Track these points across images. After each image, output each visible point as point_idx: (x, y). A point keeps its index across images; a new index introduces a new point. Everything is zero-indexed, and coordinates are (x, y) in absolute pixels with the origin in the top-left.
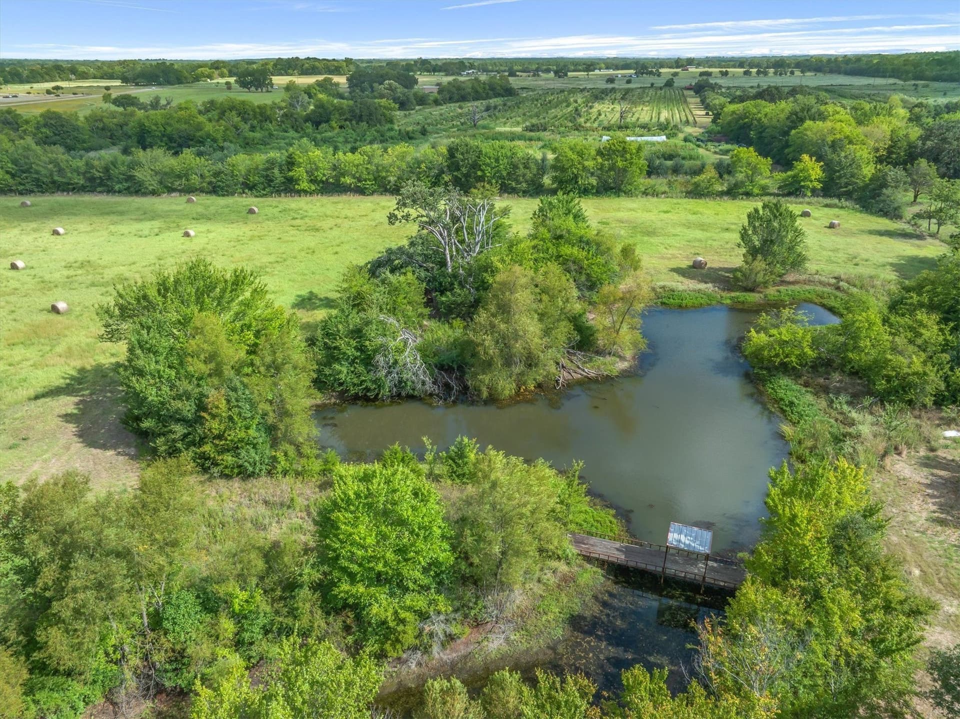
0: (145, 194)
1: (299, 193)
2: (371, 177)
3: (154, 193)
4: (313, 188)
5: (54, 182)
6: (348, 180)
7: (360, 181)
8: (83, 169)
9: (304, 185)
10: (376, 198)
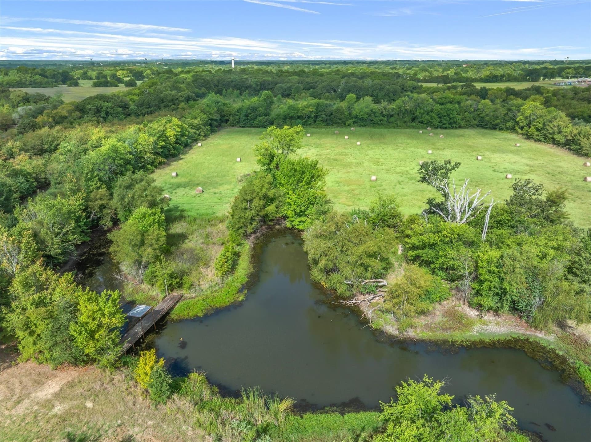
8: (567, 134)
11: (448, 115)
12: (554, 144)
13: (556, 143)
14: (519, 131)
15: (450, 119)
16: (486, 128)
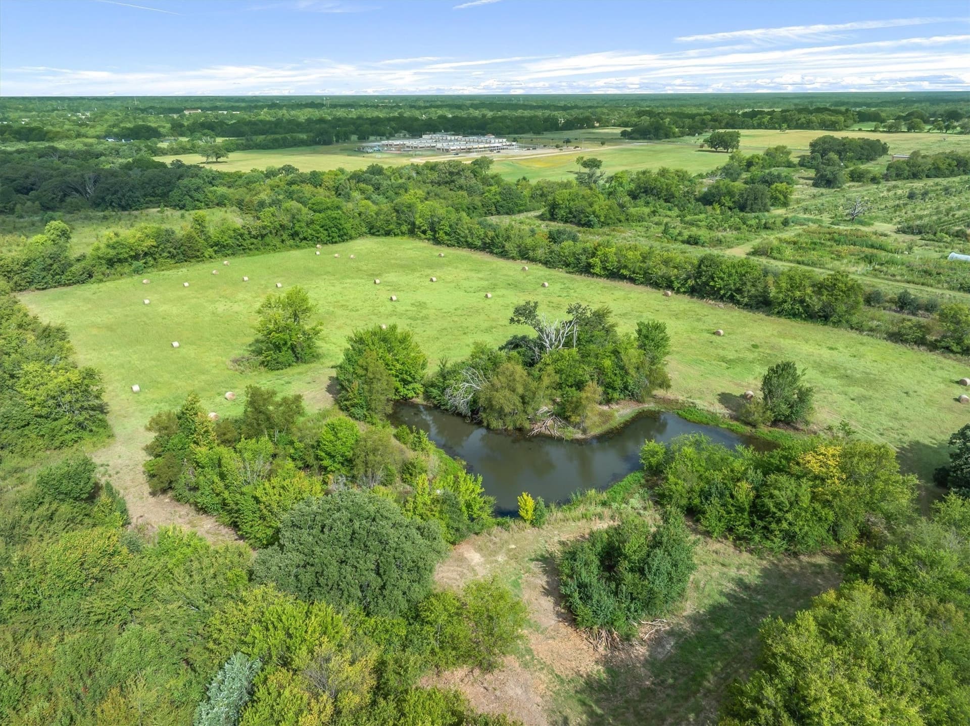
0: (508, 258)
1: (593, 275)
2: (642, 272)
3: (513, 258)
4: (602, 273)
5: (467, 242)
6: (625, 272)
7: (634, 273)
8: (482, 237)
9: (597, 270)
10: (641, 288)
11: (336, 226)
12: (471, 248)
13: (471, 246)
14: (422, 235)
15: (339, 230)
16: (379, 235)
